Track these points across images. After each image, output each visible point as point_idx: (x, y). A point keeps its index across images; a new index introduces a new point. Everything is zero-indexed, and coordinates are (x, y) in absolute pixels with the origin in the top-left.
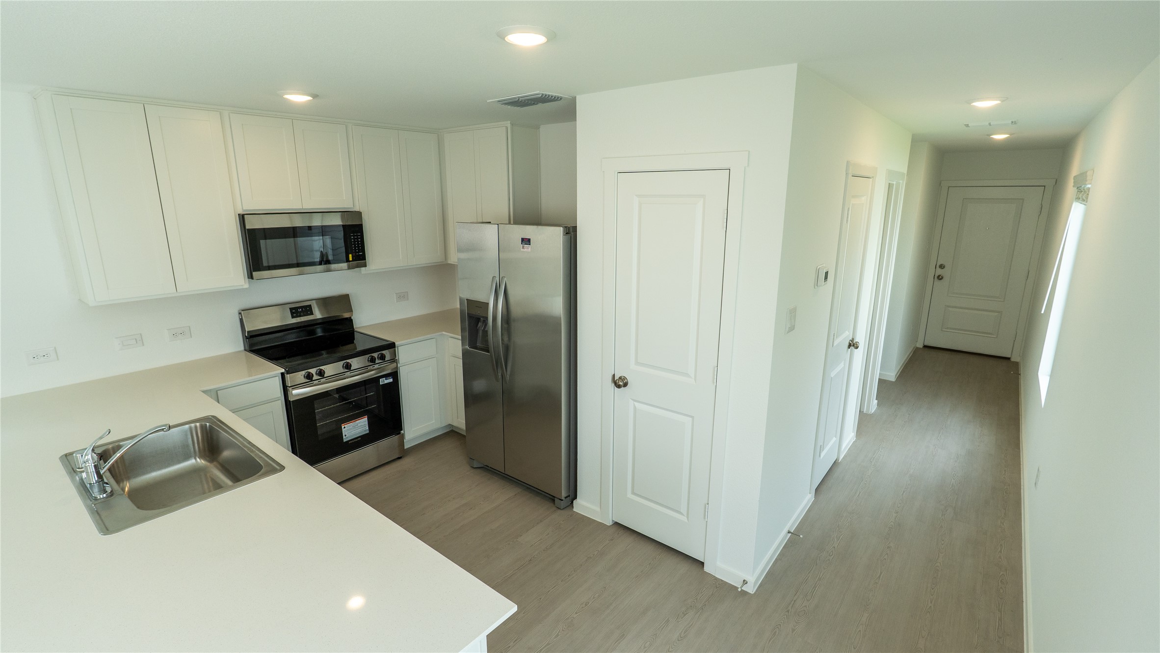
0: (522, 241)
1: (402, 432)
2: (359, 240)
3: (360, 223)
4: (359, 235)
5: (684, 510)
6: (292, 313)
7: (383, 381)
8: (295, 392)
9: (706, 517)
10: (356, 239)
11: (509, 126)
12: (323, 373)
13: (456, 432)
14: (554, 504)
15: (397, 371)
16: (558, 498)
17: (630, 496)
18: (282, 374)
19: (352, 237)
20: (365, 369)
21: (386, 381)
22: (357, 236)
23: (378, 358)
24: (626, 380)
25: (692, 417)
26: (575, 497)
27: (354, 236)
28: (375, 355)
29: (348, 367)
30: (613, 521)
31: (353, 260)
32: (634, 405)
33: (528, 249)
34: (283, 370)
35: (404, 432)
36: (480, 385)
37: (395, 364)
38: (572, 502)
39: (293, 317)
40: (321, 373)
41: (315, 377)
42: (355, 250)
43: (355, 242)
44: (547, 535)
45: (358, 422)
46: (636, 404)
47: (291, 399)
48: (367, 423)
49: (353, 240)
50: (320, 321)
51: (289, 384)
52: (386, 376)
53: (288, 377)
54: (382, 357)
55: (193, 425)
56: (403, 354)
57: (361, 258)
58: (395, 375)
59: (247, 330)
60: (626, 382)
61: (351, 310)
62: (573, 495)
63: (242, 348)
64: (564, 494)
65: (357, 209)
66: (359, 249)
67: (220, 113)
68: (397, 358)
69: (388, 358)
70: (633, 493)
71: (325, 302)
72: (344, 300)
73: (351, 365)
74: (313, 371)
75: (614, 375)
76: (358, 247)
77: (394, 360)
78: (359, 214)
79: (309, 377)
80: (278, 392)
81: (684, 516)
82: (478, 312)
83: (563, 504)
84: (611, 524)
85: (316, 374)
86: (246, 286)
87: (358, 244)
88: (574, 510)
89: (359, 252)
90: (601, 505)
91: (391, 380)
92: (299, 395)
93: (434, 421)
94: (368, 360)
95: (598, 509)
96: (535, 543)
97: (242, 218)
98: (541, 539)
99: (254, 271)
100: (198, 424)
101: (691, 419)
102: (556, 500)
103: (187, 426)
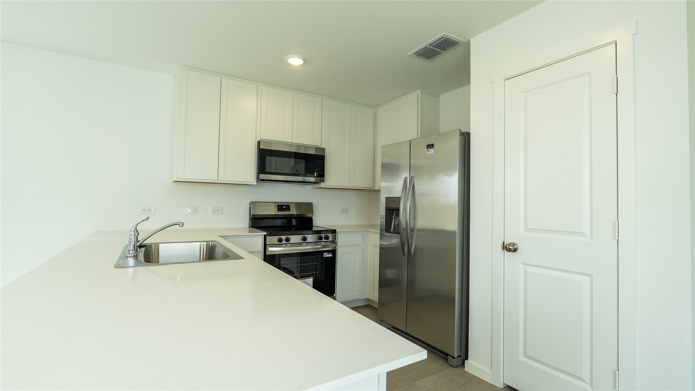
0: (427, 147)
1: (335, 295)
2: (322, 165)
3: (322, 154)
4: (322, 162)
5: (586, 376)
6: (278, 208)
7: (326, 255)
8: (271, 249)
9: (617, 386)
10: (320, 163)
11: (420, 93)
12: (289, 240)
13: (372, 306)
14: (447, 362)
15: (336, 250)
16: (451, 356)
17: (522, 358)
18: (265, 236)
19: (318, 162)
20: (315, 243)
21: (328, 256)
22: (321, 162)
23: (324, 238)
24: (516, 246)
25: (590, 276)
26: (467, 358)
27: (319, 162)
28: (323, 235)
29: (304, 239)
30: (504, 384)
31: (317, 177)
32: (525, 269)
33: (432, 151)
34: (265, 233)
35: (336, 295)
36: (390, 273)
37: (335, 244)
38: (464, 363)
39: (278, 211)
40: (288, 240)
41: (284, 242)
42: (319, 170)
43: (319, 165)
44: (441, 384)
45: (306, 280)
46: (526, 267)
47: (267, 253)
48: (312, 282)
49: (318, 164)
50: (295, 216)
51: (268, 243)
52: (328, 252)
53: (268, 238)
54: (327, 238)
55: (202, 243)
56: (341, 239)
57: (322, 176)
58: (334, 252)
59: (252, 214)
60: (516, 248)
61: (312, 213)
62: (465, 355)
63: (248, 226)
64: (456, 354)
65: (323, 147)
66: (321, 170)
67: (257, 86)
68: (336, 241)
69: (330, 239)
70: (526, 356)
71: (299, 205)
72: (309, 206)
73: (306, 239)
74: (284, 237)
75: (504, 242)
76: (321, 169)
77: (334, 242)
78: (323, 149)
79: (280, 240)
80: (261, 247)
81: (588, 384)
82: (393, 206)
83: (455, 362)
84: (502, 387)
85: (285, 240)
86: (255, 183)
87: (321, 167)
88: (466, 369)
89: (321, 172)
90: (491, 368)
91: (331, 255)
92: (272, 252)
93: (357, 293)
94: (318, 238)
95: (489, 371)
96: (431, 389)
97: (259, 143)
98: (436, 386)
99: (260, 174)
100: (205, 243)
101: (589, 278)
102: (449, 358)
103: (199, 243)
